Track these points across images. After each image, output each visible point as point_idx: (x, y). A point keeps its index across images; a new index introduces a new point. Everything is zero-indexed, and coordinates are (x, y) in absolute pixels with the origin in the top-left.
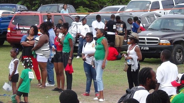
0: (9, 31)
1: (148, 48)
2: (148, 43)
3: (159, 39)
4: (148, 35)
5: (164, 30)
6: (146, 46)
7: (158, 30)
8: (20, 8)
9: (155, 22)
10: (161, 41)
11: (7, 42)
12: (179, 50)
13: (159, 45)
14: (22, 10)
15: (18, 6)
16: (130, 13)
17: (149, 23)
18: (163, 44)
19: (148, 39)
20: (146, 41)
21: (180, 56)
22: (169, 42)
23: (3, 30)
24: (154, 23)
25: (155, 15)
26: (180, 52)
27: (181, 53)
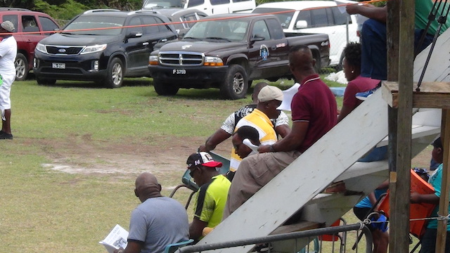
1: (184, 72)
2: (184, 62)
3: (203, 55)
4: (184, 48)
5: (212, 39)
6: (180, 68)
7: (201, 40)
9: (197, 27)
10: (208, 58)
12: (238, 74)
13: (204, 65)
16: (154, 11)
17: (186, 27)
18: (210, 63)
19: (184, 56)
20: (182, 59)
21: (240, 85)
22: (220, 61)
24: (194, 27)
25: (196, 14)
26: (239, 77)
27: (242, 79)
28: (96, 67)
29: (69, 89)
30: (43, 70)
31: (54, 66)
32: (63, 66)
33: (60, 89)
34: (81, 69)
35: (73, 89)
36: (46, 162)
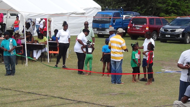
0: (129, 28)
8: (136, 14)
11: (128, 34)
14: (137, 15)
15: (135, 13)
23: (125, 27)
28: (181, 36)
29: (171, 44)
30: (162, 37)
31: (166, 36)
32: (169, 36)
33: (168, 44)
34: (176, 37)
35: (172, 44)
36: (163, 69)
